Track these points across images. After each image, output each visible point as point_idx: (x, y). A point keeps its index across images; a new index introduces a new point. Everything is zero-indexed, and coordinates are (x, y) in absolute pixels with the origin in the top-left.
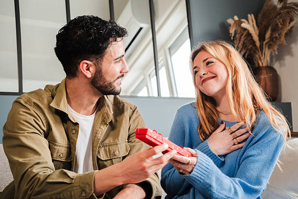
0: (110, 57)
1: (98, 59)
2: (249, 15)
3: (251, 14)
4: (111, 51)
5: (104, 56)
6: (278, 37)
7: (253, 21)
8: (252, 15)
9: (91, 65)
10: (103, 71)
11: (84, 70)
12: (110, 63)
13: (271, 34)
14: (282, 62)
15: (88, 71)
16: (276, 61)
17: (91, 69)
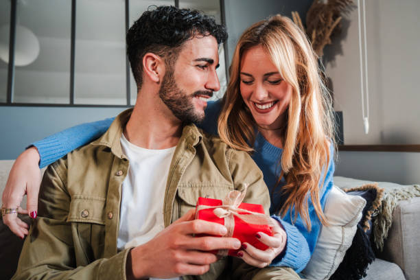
0: (189, 54)
1: (170, 53)
2: (293, 13)
3: (294, 11)
4: (191, 46)
5: (180, 50)
6: (322, 35)
7: (297, 20)
8: (297, 13)
9: (159, 63)
10: (175, 74)
11: (148, 69)
12: (188, 64)
13: (316, 33)
14: (333, 62)
15: (154, 72)
16: (328, 61)
17: (159, 69)
